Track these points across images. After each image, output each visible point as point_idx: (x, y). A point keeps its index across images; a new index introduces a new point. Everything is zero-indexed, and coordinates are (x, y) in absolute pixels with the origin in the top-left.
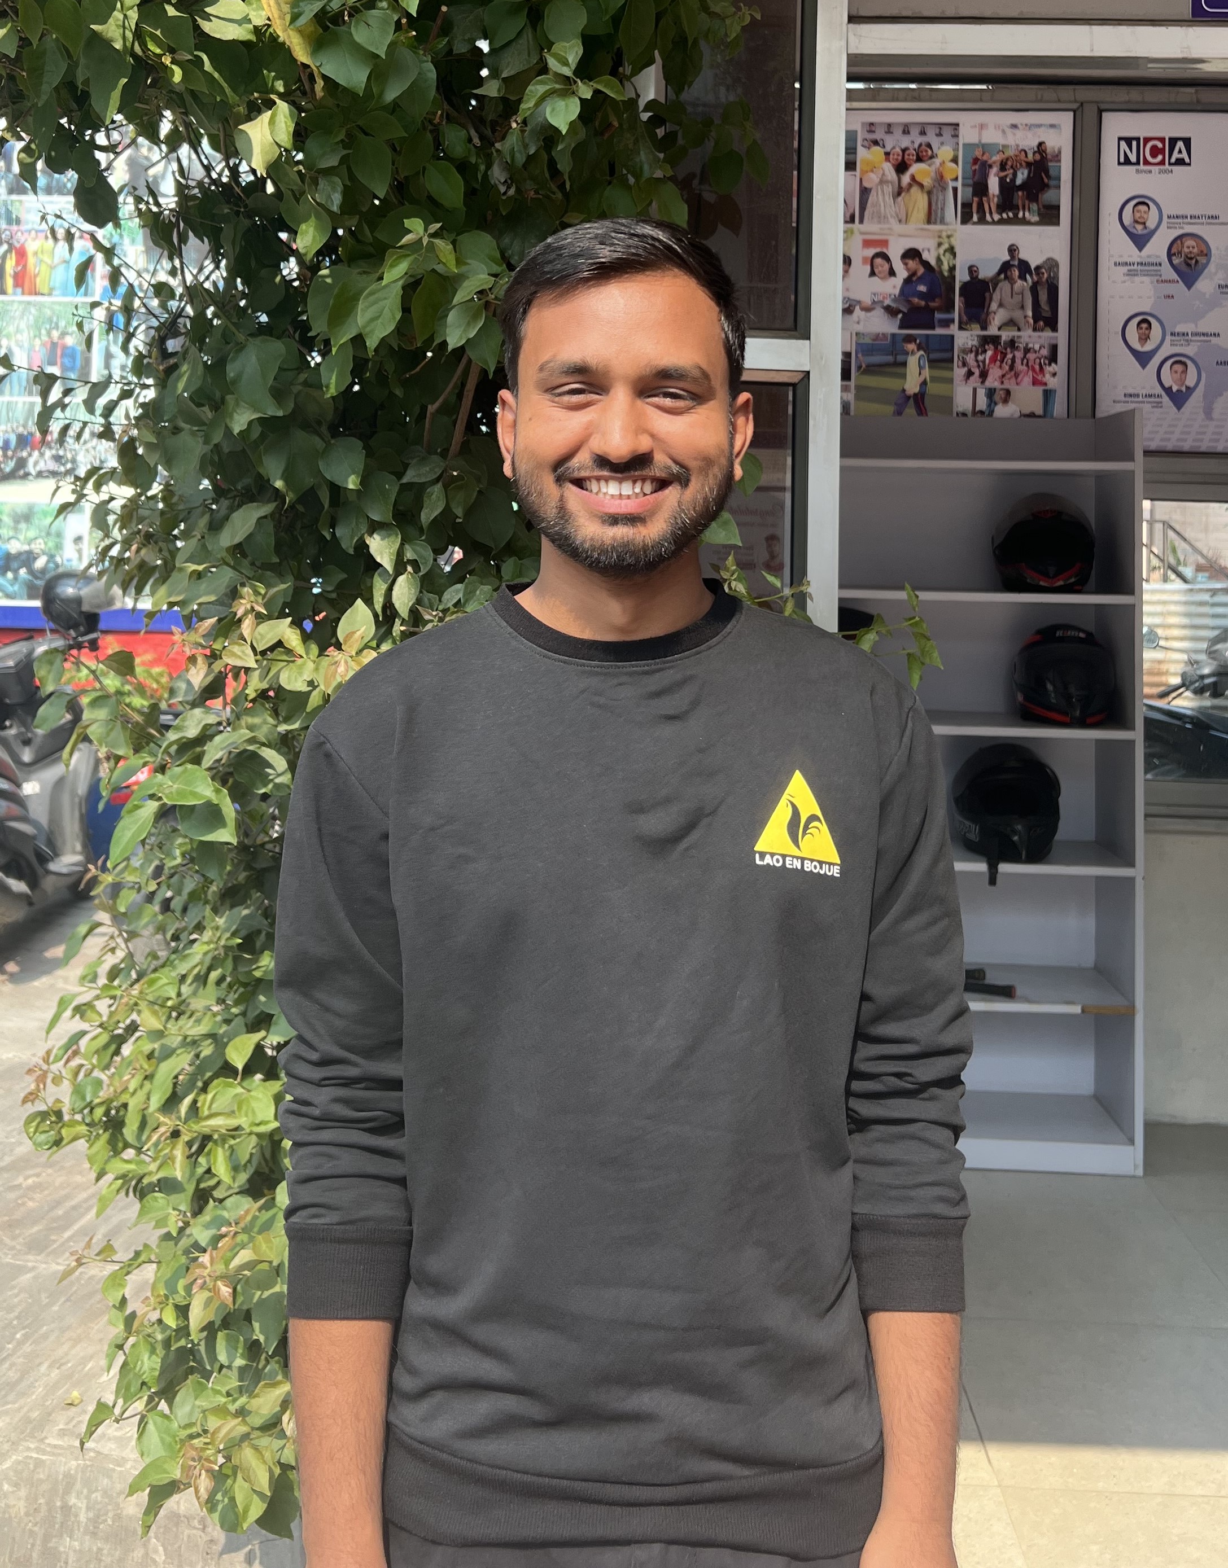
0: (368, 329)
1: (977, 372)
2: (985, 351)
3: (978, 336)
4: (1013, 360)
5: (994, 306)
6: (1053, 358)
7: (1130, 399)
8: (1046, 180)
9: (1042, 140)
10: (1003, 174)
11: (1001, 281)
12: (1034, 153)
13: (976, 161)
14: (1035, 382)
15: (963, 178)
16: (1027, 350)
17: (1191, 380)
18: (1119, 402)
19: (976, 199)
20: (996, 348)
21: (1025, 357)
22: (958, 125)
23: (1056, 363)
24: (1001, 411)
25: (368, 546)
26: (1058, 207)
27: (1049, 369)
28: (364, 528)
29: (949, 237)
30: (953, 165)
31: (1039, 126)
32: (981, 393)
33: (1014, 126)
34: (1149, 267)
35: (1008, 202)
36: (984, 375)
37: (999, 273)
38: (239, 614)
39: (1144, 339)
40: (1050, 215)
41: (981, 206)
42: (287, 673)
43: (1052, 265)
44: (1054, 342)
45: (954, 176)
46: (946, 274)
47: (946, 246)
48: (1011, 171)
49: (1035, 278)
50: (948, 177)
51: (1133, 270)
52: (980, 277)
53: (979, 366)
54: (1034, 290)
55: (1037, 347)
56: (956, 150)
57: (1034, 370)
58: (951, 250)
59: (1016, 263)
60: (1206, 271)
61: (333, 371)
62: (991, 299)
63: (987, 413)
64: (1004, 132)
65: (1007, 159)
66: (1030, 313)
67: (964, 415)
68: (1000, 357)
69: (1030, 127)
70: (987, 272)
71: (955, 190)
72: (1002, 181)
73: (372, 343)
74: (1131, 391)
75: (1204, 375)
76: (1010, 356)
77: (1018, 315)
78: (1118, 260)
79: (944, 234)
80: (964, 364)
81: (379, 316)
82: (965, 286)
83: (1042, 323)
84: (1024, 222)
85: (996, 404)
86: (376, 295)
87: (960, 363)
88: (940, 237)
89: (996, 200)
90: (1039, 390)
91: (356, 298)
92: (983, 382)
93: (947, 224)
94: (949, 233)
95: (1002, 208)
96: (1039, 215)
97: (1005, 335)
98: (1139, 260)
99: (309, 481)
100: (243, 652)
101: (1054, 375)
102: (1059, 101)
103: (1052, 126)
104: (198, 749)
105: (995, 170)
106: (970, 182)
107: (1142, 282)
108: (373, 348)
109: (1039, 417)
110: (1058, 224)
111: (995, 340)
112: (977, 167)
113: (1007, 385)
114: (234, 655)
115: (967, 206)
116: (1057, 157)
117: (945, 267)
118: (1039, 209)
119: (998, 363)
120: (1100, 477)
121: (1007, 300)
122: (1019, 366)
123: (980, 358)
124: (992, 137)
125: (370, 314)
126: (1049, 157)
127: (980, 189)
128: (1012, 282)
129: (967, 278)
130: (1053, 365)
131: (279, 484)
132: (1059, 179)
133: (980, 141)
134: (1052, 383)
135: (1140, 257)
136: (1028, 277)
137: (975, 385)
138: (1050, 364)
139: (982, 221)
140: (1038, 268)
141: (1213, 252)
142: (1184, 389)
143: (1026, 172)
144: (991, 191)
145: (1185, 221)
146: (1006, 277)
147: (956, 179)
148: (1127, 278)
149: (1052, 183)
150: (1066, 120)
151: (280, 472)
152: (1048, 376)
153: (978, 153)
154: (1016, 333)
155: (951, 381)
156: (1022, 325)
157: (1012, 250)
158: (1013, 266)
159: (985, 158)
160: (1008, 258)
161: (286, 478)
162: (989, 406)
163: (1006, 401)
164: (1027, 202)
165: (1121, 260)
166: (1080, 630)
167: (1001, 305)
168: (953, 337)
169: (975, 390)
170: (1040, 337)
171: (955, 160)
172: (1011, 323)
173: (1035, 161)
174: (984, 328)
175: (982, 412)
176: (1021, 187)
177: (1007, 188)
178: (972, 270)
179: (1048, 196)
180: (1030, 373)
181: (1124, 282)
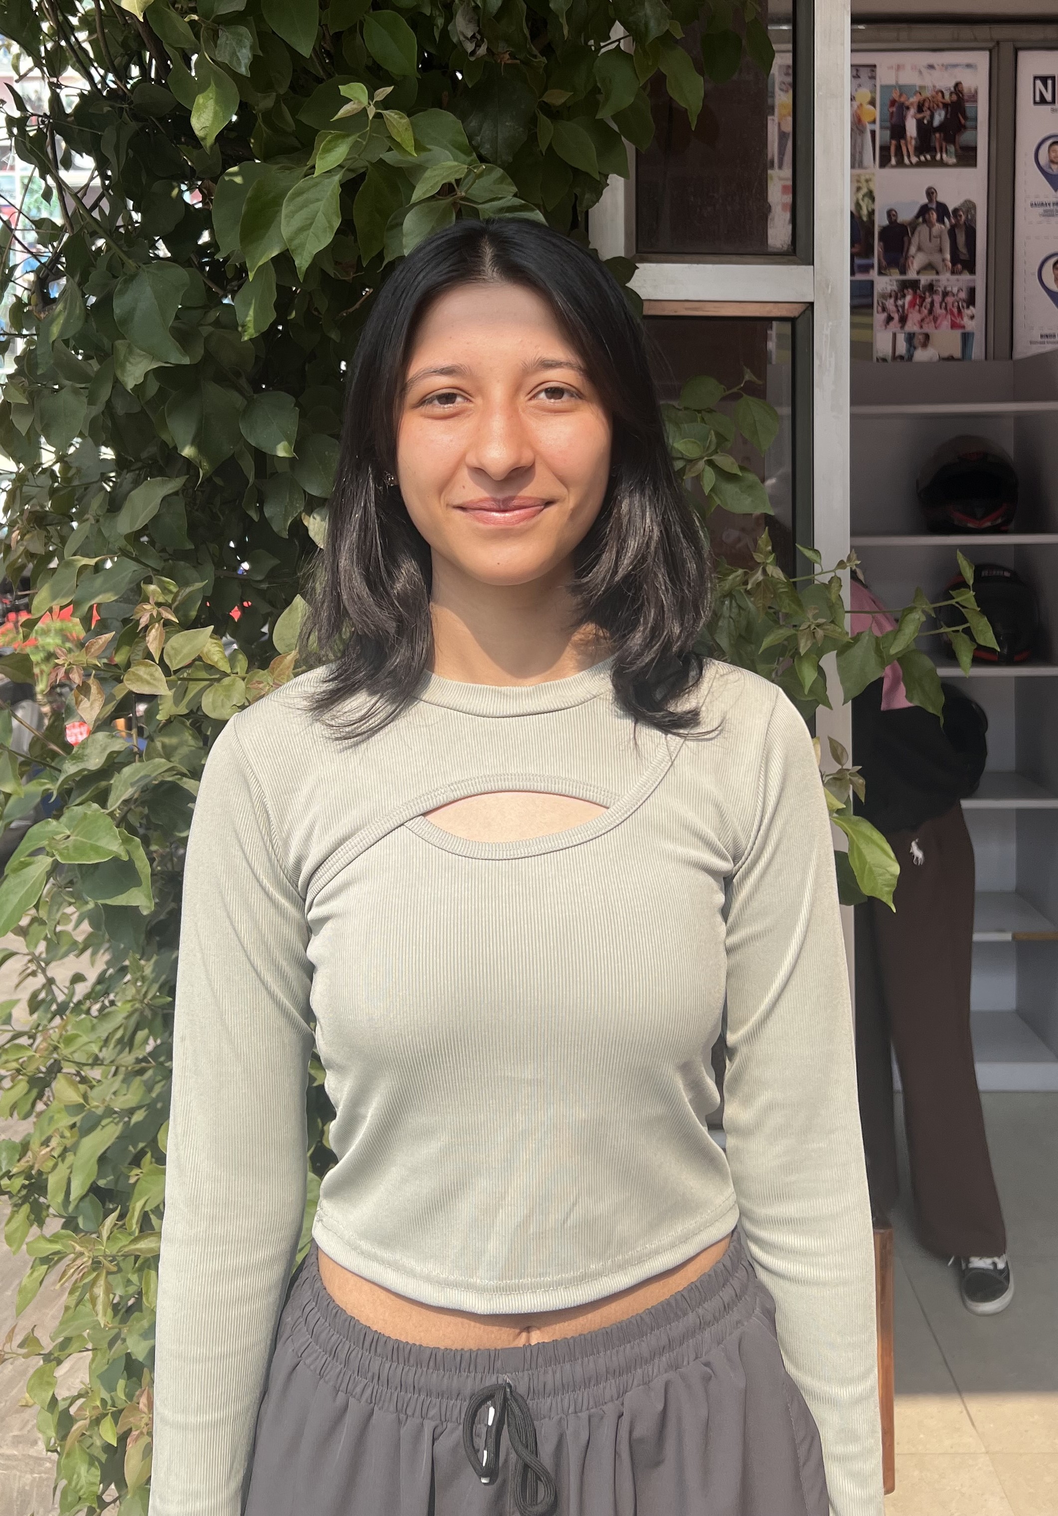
0: (296, 242)
1: (896, 317)
2: (904, 296)
3: (897, 281)
4: (932, 303)
5: (913, 250)
7: (1046, 340)
8: (963, 121)
9: (958, 80)
10: (920, 116)
11: (918, 224)
12: (951, 93)
13: (893, 103)
14: (954, 326)
15: (881, 121)
18: (1036, 342)
19: (894, 142)
20: (915, 292)
21: (943, 300)
22: (875, 66)
24: (921, 355)
25: (306, 529)
26: (974, 149)
27: (968, 312)
28: (300, 506)
29: (867, 181)
30: (871, 107)
31: (955, 66)
32: (901, 338)
33: (931, 67)
35: (925, 145)
36: (903, 320)
37: (917, 217)
38: (144, 621)
40: (967, 157)
41: (899, 149)
42: (211, 695)
43: (970, 207)
44: (971, 285)
45: (872, 119)
46: (865, 219)
47: (864, 190)
48: (928, 113)
49: (953, 221)
50: (866, 119)
51: (1050, 210)
53: (898, 311)
54: (952, 233)
55: (955, 290)
56: (873, 92)
57: (952, 313)
58: (870, 195)
59: (934, 206)
61: (250, 304)
62: (910, 243)
63: (906, 357)
64: (920, 72)
65: (924, 100)
66: (948, 256)
67: (884, 360)
69: (946, 67)
70: (906, 216)
71: (873, 133)
72: (920, 122)
73: (302, 262)
74: (1046, 331)
78: (1034, 200)
79: (863, 179)
80: (884, 309)
81: (311, 224)
82: (884, 231)
83: (959, 266)
84: (942, 164)
85: (915, 348)
86: (305, 196)
87: (880, 309)
88: (858, 181)
89: (913, 142)
90: (958, 333)
91: (275, 203)
92: (902, 327)
93: (865, 168)
94: (867, 177)
95: (919, 151)
97: (924, 280)
99: (228, 449)
100: (152, 675)
101: (972, 317)
102: (975, 40)
103: (969, 66)
104: (103, 784)
105: (912, 111)
106: (888, 124)
107: (1057, 223)
108: (304, 269)
109: (958, 360)
110: (974, 165)
111: (914, 284)
112: (894, 109)
113: (926, 329)
114: (140, 679)
115: (885, 149)
116: (974, 97)
117: (865, 212)
118: (956, 150)
119: (917, 307)
120: (1020, 418)
121: (926, 244)
122: (938, 310)
123: (900, 302)
124: (909, 78)
125: (298, 221)
126: (966, 98)
127: (898, 131)
129: (886, 222)
130: (971, 308)
131: (188, 451)
132: (976, 119)
133: (897, 82)
134: (970, 325)
137: (894, 330)
138: (968, 307)
139: (900, 164)
143: (943, 113)
144: (908, 134)
146: (925, 221)
147: (874, 122)
148: (1043, 218)
149: (969, 124)
150: (981, 59)
151: (190, 438)
153: (895, 95)
154: (935, 277)
155: (871, 326)
156: (940, 268)
159: (902, 100)
160: (926, 201)
161: (198, 442)
162: (908, 350)
163: (925, 345)
164: (944, 144)
165: (1038, 200)
166: (1005, 569)
167: (919, 249)
168: (872, 283)
169: (895, 335)
171: (872, 103)
172: (929, 267)
173: (952, 102)
174: (903, 272)
175: (902, 357)
176: (940, 129)
177: (924, 130)
178: (891, 214)
179: (965, 138)
180: (949, 317)
181: (1040, 223)
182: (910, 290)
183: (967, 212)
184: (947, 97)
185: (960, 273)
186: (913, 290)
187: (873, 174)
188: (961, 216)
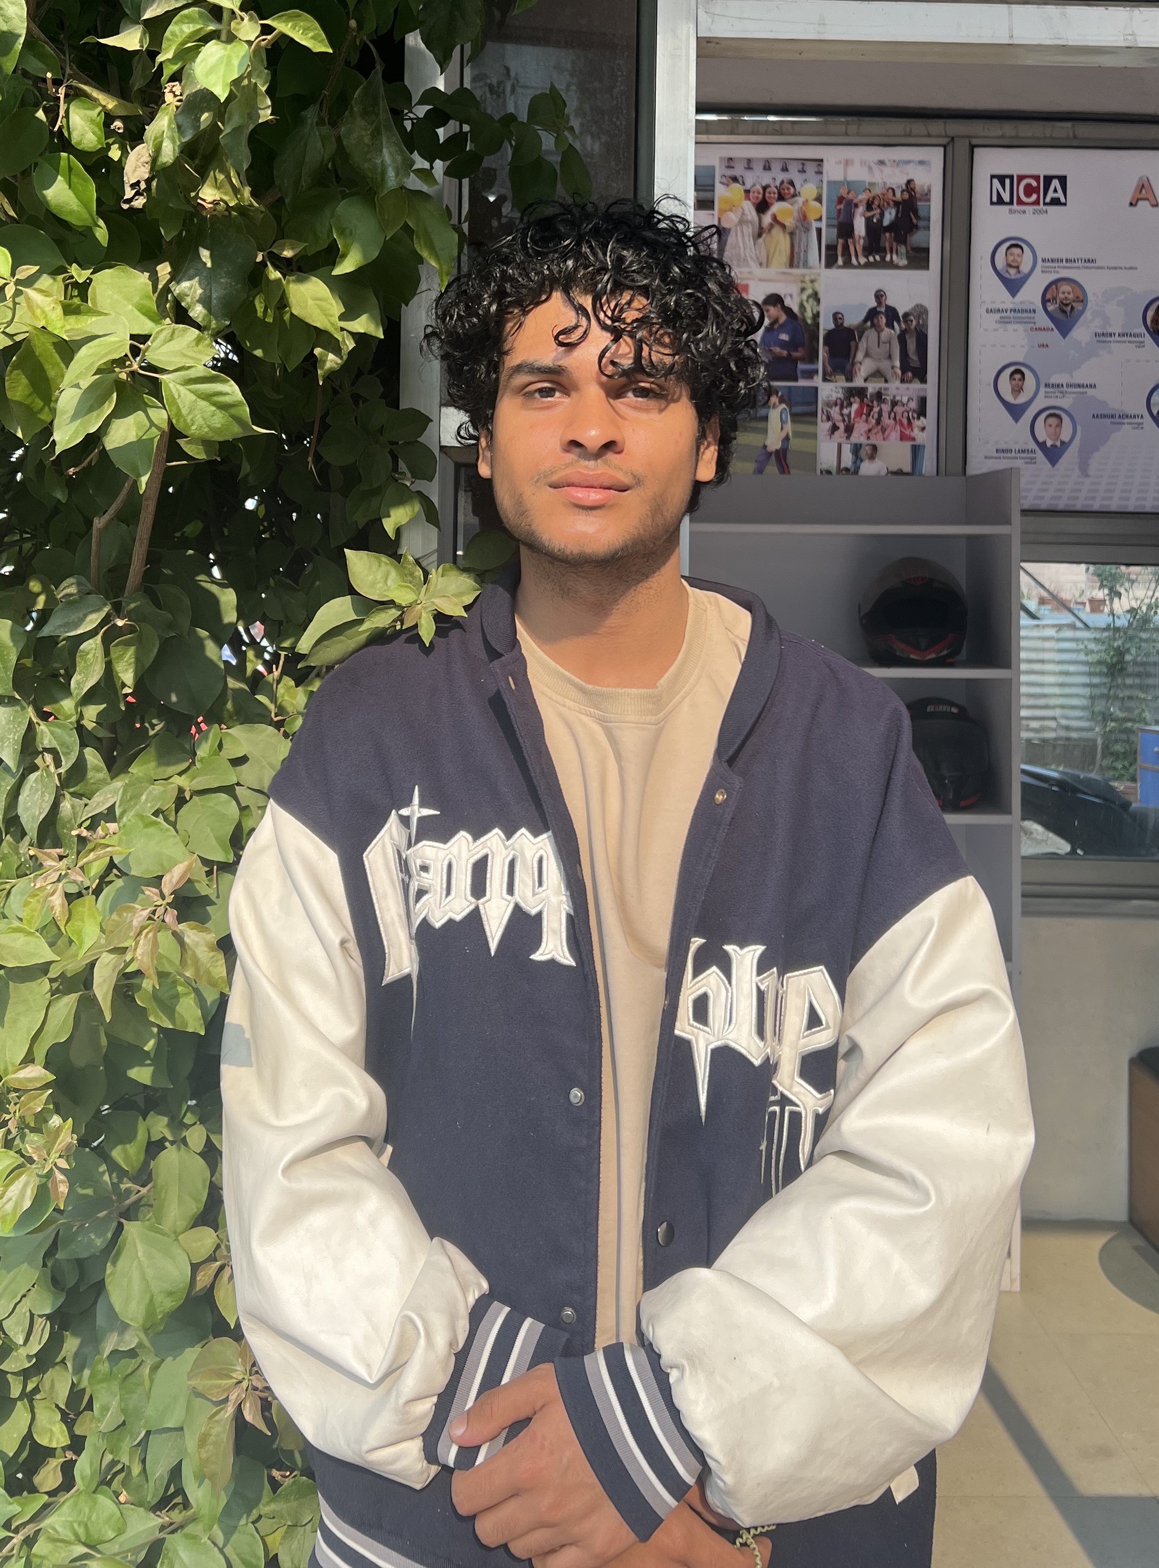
1: (842, 426)
5: (860, 356)
6: (922, 411)
7: (1002, 455)
8: (914, 221)
9: (910, 177)
10: (869, 214)
11: (866, 329)
12: (903, 191)
13: (841, 200)
15: (827, 218)
17: (1065, 435)
18: (991, 458)
19: (841, 241)
22: (822, 160)
23: (925, 416)
26: (927, 250)
27: (917, 423)
29: (812, 281)
31: (908, 162)
33: (882, 163)
34: (1021, 314)
39: (1017, 390)
40: (919, 258)
41: (846, 248)
43: (921, 312)
44: (922, 394)
47: (809, 291)
48: (878, 211)
51: (1006, 317)
52: (845, 325)
58: (815, 296)
59: (883, 310)
60: (1082, 318)
62: (857, 348)
64: (870, 168)
66: (898, 364)
67: (829, 472)
69: (897, 163)
71: (819, 231)
72: (868, 221)
74: (1002, 446)
75: (1079, 429)
77: (885, 365)
78: (990, 306)
79: (807, 279)
82: (829, 335)
83: (910, 374)
84: (892, 266)
88: (803, 282)
89: (862, 241)
90: (908, 445)
94: (813, 277)
95: (868, 251)
96: (908, 258)
98: (1011, 306)
101: (923, 429)
102: (929, 136)
103: (921, 163)
105: (861, 209)
106: (835, 222)
107: (1015, 330)
110: (927, 267)
112: (842, 206)
115: (831, 248)
116: (927, 196)
117: (809, 314)
120: (972, 540)
121: (875, 350)
124: (858, 174)
126: (918, 195)
127: (846, 230)
128: (879, 331)
129: (832, 326)
130: (922, 418)
132: (928, 219)
133: (845, 178)
135: (1014, 303)
136: (895, 324)
138: (918, 418)
139: (848, 264)
140: (906, 315)
141: (1090, 297)
142: (1058, 444)
143: (894, 212)
144: (857, 233)
145: (1060, 264)
148: (998, 325)
149: (921, 224)
150: (935, 156)
152: (916, 431)
153: (843, 192)
155: (814, 436)
157: (879, 296)
158: (881, 312)
160: (875, 304)
165: (994, 307)
166: (952, 705)
168: (816, 389)
170: (908, 389)
173: (903, 200)
176: (890, 228)
177: (874, 229)
178: (836, 317)
179: (916, 238)
181: (996, 330)
182: (857, 399)
183: (919, 317)
184: (898, 194)
185: (910, 382)
186: (859, 397)
187: (819, 275)
188: (912, 321)
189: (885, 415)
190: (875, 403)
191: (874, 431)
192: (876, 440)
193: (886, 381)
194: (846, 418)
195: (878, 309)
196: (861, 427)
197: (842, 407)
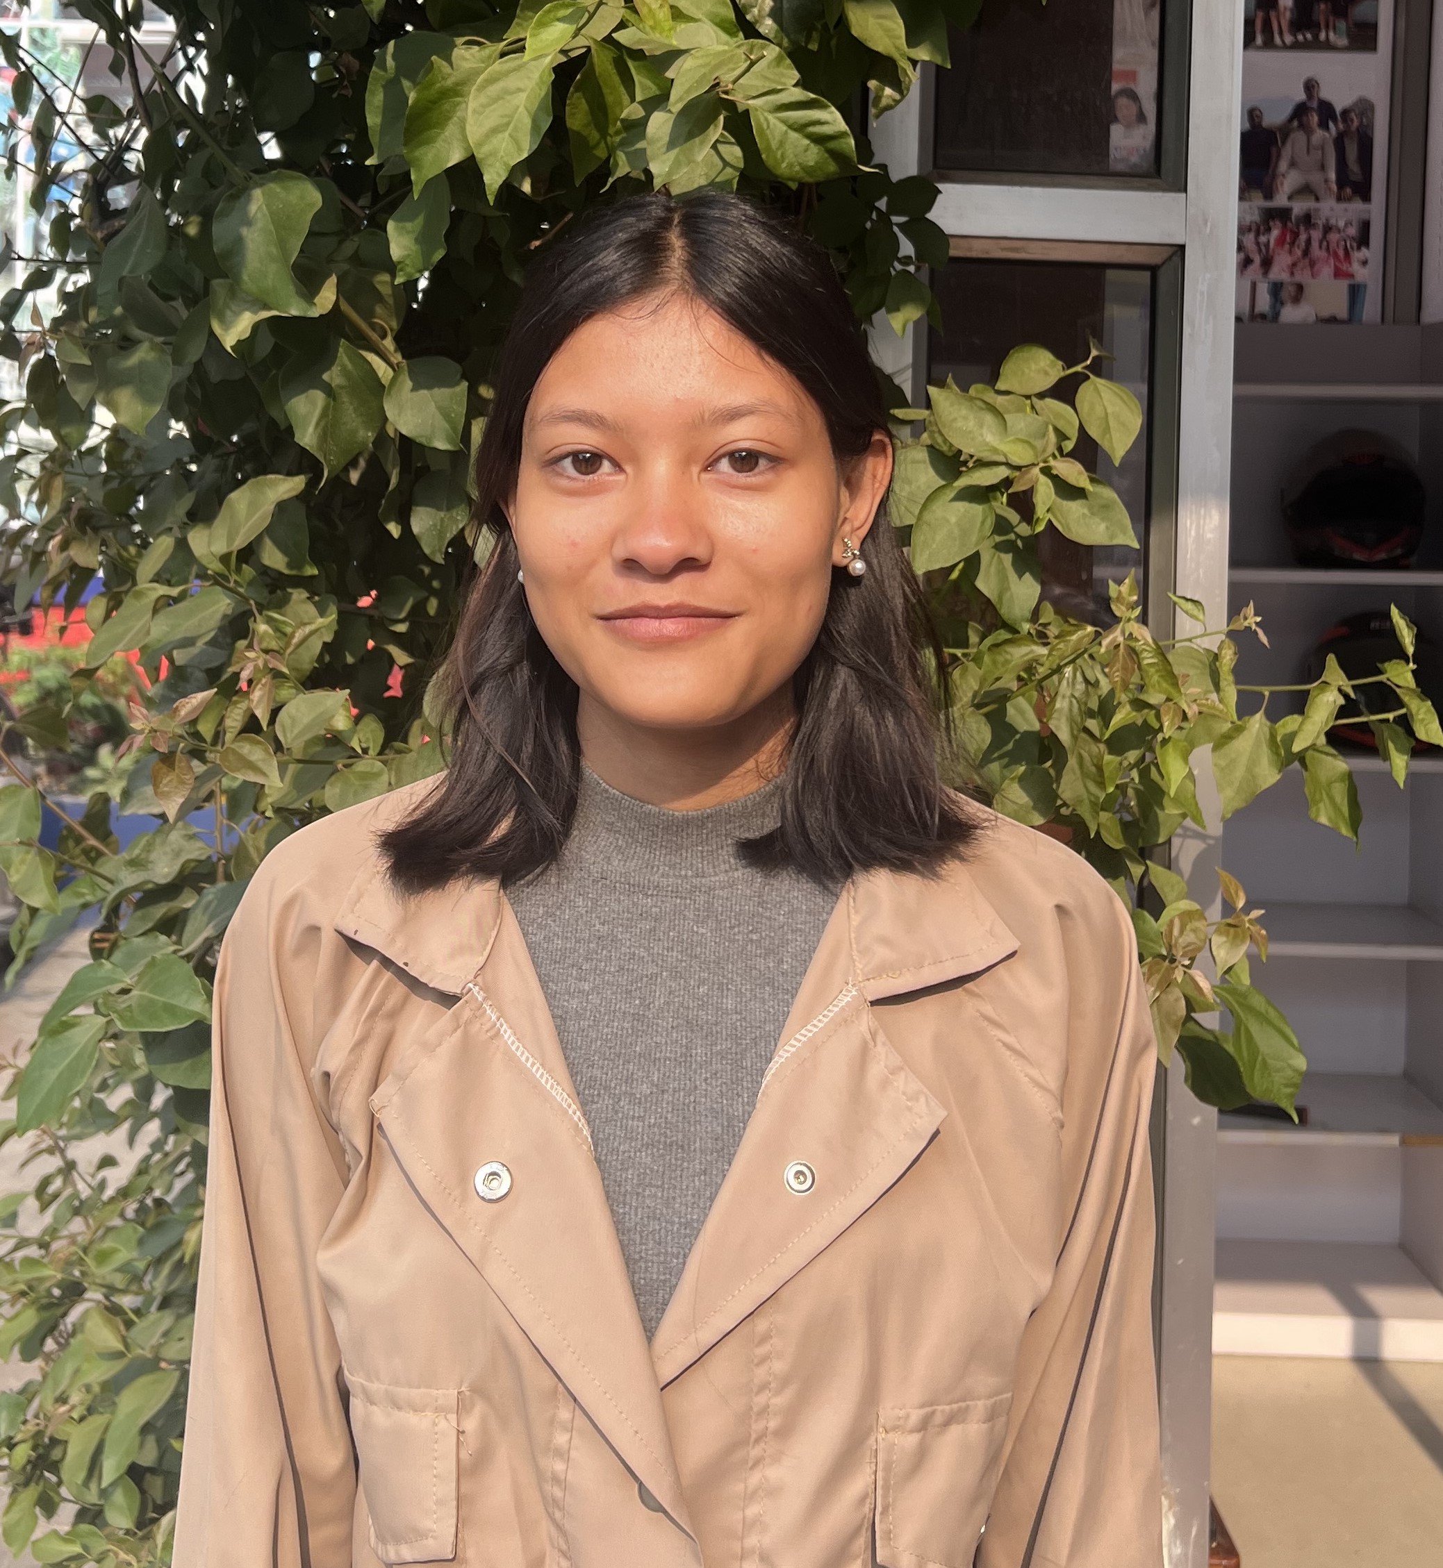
3: (1260, 209)
6: (1363, 239)
16: (1328, 229)
27: (1357, 255)
32: (1263, 289)
40: (1363, 38)
43: (1364, 108)
44: (1365, 216)
59: (1315, 104)
66: (1333, 176)
68: (1290, 238)
76: (1303, 237)
77: (1316, 178)
83: (1349, 191)
96: (1349, 36)
120: (1427, 406)
136: (1331, 125)
140: (1345, 113)
158: (1313, 108)
183: (1362, 114)
185: (1349, 200)
188: (1352, 120)
189: (1315, 244)
190: (1302, 228)
191: (1300, 265)
192: (1303, 276)
193: (1317, 199)
194: (1263, 248)
195: (1309, 104)
196: (1282, 261)
197: (1258, 234)
